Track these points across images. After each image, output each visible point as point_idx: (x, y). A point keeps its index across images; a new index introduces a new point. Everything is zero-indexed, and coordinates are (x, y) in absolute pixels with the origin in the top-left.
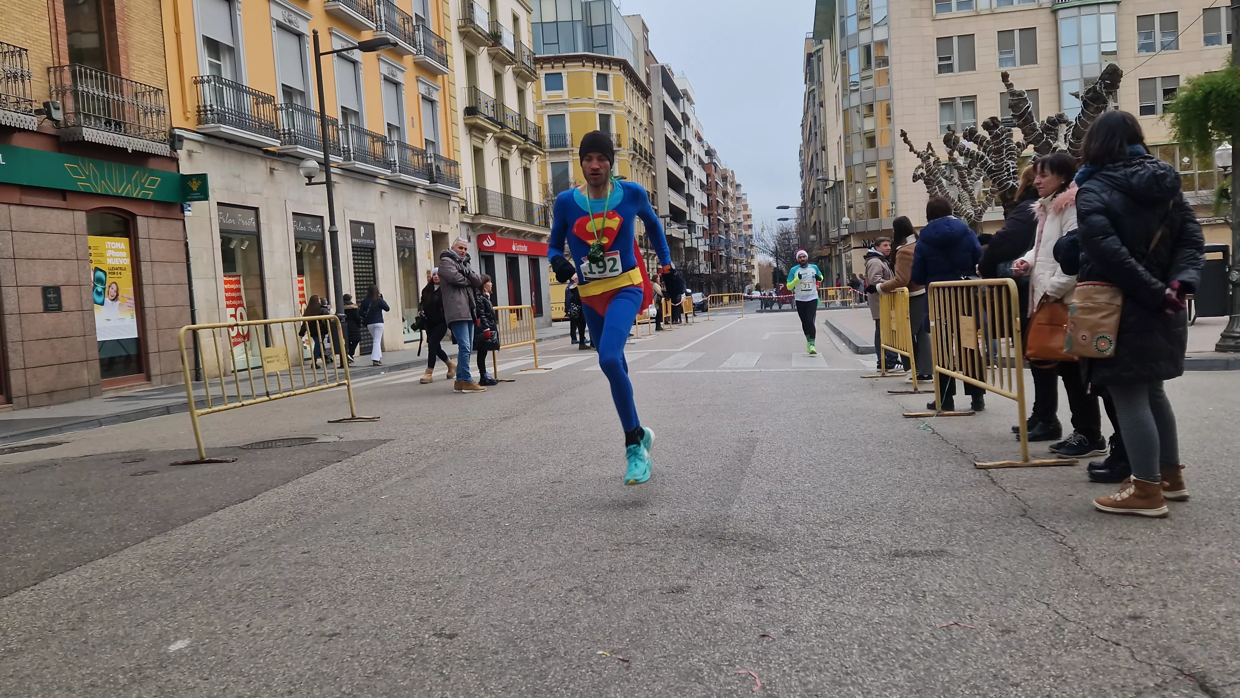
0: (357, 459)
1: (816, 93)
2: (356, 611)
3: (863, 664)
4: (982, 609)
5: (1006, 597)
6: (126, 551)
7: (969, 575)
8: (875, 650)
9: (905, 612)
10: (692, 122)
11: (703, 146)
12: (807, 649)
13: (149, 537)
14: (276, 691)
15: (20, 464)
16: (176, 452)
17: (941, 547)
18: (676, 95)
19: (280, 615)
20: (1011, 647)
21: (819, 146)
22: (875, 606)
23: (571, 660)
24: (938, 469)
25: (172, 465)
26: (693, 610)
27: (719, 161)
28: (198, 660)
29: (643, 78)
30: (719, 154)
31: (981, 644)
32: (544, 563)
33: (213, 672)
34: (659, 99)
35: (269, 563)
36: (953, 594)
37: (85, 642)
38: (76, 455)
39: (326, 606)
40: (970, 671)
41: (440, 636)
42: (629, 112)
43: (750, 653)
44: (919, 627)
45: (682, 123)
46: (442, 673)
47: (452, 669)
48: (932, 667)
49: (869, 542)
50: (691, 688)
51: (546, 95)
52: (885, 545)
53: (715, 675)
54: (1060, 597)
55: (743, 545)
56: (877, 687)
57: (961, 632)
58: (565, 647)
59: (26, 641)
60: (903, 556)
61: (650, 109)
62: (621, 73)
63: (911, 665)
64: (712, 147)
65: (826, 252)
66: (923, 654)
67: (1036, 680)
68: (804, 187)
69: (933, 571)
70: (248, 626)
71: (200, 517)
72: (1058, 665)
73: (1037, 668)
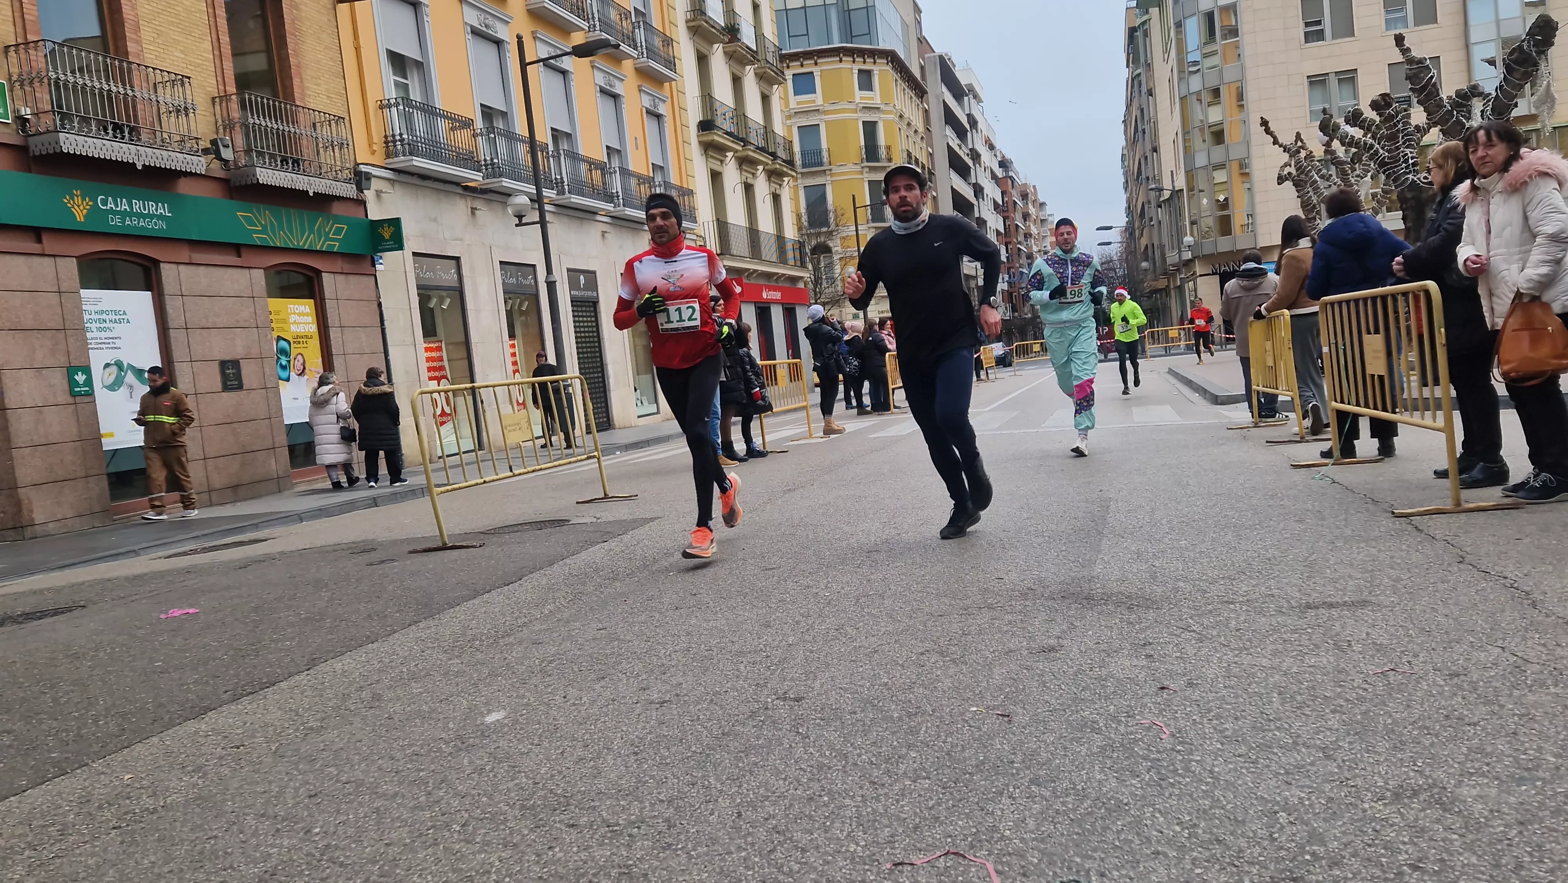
0: (626, 538)
1: (1143, 78)
2: (681, 680)
3: (1287, 711)
4: (1421, 655)
5: (1450, 642)
6: (396, 635)
7: (1401, 623)
8: (1298, 698)
9: (1329, 662)
10: (980, 125)
11: (995, 155)
12: (1218, 699)
13: (416, 622)
14: (619, 752)
15: (231, 561)
16: (409, 541)
17: (1363, 597)
18: (959, 92)
19: (597, 687)
20: (1463, 690)
21: (1148, 147)
22: (1292, 657)
23: (942, 717)
24: (1346, 520)
25: (411, 552)
26: (1072, 667)
27: (1017, 174)
28: (522, 729)
29: (917, 73)
30: (1016, 165)
31: (1426, 687)
32: (883, 630)
33: (543, 738)
34: (937, 97)
35: (563, 639)
36: (1385, 642)
37: (390, 718)
38: (293, 548)
39: (644, 677)
40: (1416, 713)
41: (785, 699)
42: (901, 116)
43: (1149, 705)
44: (1348, 674)
45: (968, 126)
46: (798, 732)
47: (808, 728)
48: (1370, 711)
49: (1273, 596)
50: (1088, 738)
51: (795, 101)
52: (1293, 598)
53: (1114, 726)
54: (1517, 640)
55: (1118, 604)
56: (1307, 731)
57: (1400, 677)
58: (931, 705)
59: (324, 719)
60: (1317, 608)
61: (926, 112)
62: (889, 68)
63: (1344, 709)
64: (1008, 156)
65: (1162, 283)
66: (1357, 699)
67: (1497, 719)
68: (1129, 201)
69: (1356, 621)
70: (565, 697)
71: (467, 601)
72: (1522, 704)
73: (1497, 708)
